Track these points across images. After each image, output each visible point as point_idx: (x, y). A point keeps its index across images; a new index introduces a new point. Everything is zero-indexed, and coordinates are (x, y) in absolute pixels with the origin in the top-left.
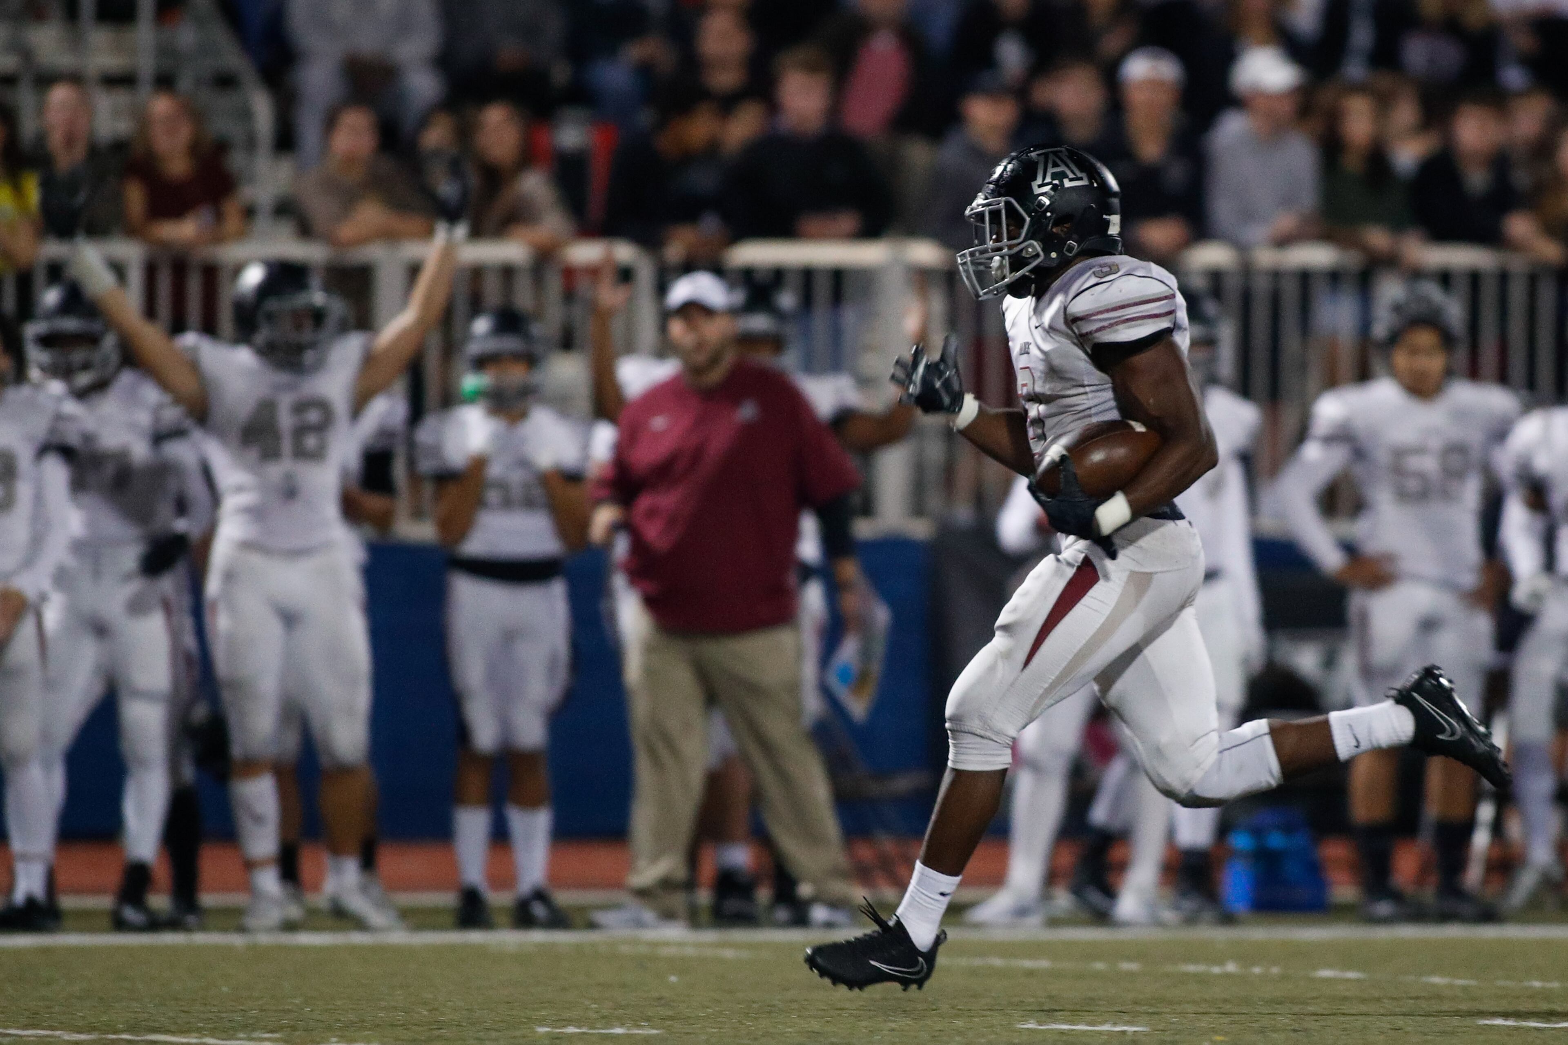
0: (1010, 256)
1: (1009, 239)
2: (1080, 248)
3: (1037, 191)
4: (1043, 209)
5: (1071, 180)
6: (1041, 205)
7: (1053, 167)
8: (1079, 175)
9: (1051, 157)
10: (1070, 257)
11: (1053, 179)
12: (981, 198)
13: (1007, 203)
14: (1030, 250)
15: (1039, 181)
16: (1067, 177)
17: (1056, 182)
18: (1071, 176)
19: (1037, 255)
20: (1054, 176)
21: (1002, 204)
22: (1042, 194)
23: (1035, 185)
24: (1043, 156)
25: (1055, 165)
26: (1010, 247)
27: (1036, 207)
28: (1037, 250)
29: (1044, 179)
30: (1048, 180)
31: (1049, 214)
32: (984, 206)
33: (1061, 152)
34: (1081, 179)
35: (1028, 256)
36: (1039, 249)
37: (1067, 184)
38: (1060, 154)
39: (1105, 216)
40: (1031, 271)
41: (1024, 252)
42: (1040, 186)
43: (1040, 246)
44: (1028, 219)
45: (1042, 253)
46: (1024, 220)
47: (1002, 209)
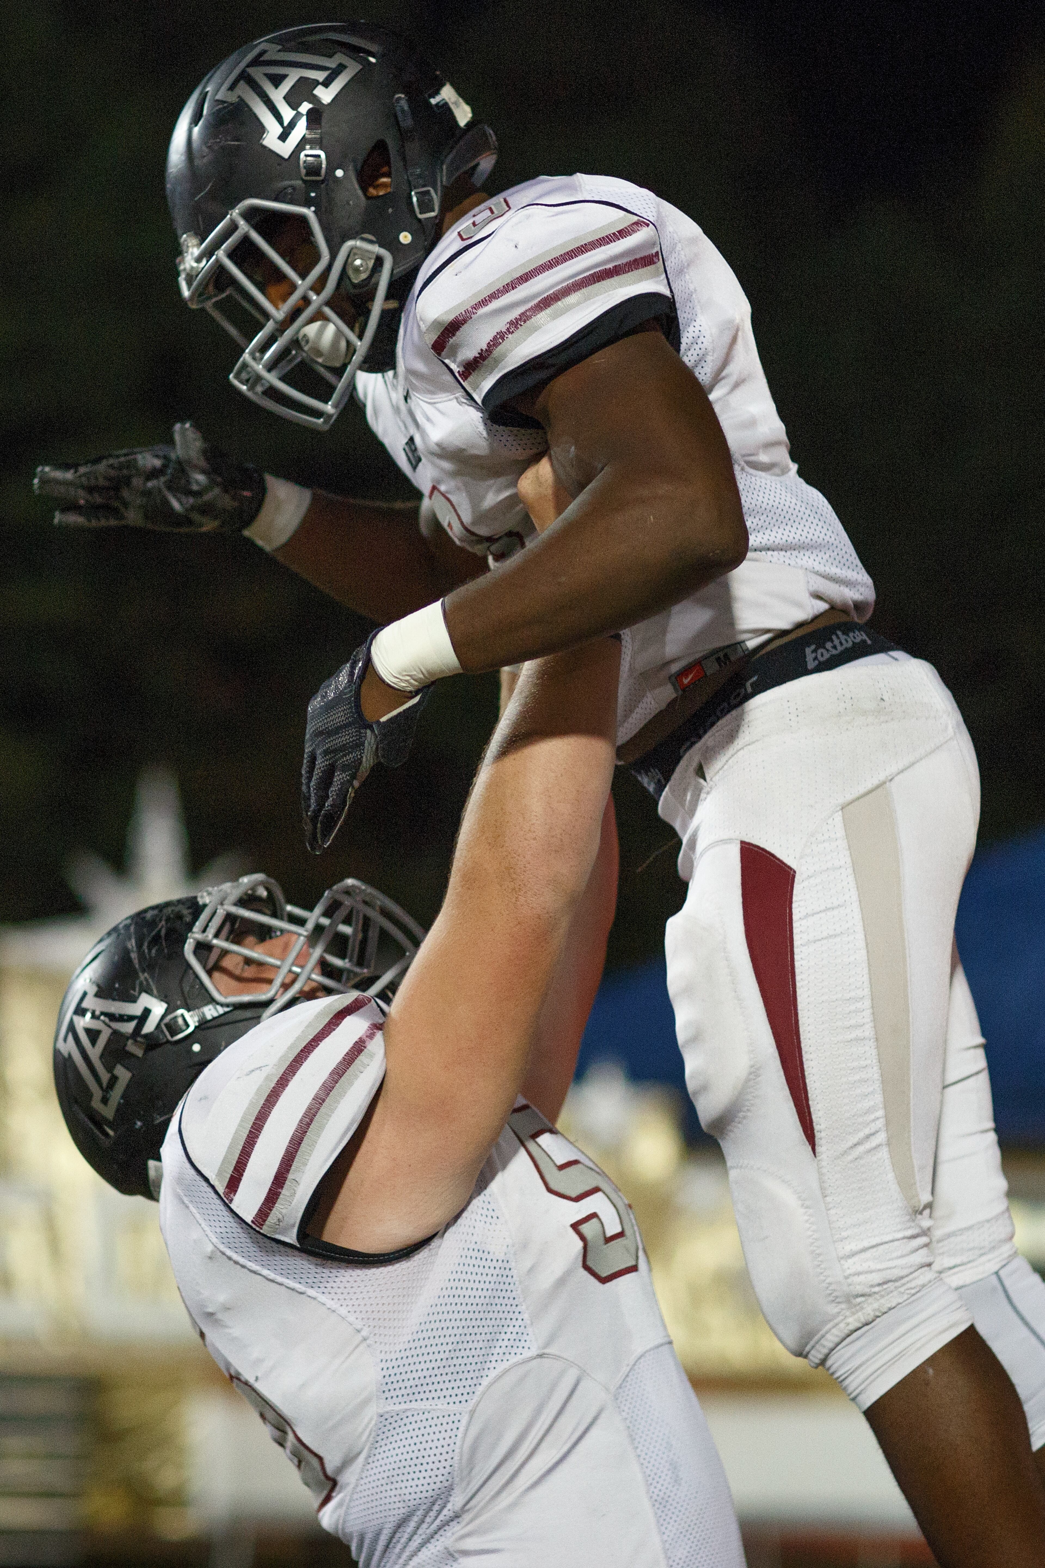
0: (328, 303)
1: (303, 276)
2: (439, 188)
3: (285, 149)
4: (323, 171)
5: (326, 84)
6: (313, 170)
7: (276, 86)
8: (332, 63)
9: (257, 73)
10: (436, 217)
11: (294, 106)
12: (193, 246)
13: (250, 215)
14: (358, 262)
15: (273, 129)
16: (316, 83)
17: (305, 107)
18: (320, 76)
19: (379, 261)
20: (292, 100)
21: (243, 226)
22: (300, 147)
23: (271, 140)
24: (242, 82)
25: (277, 81)
26: (319, 286)
27: (308, 178)
28: (373, 253)
29: (279, 117)
30: (287, 114)
31: (339, 173)
32: (208, 253)
33: (263, 52)
34: (341, 68)
35: (364, 276)
36: (376, 249)
37: (326, 95)
38: (266, 57)
39: (433, 101)
40: (388, 298)
41: (350, 272)
42: (283, 137)
43: (371, 242)
44: (309, 212)
45: (383, 252)
46: (302, 220)
47: (247, 232)
